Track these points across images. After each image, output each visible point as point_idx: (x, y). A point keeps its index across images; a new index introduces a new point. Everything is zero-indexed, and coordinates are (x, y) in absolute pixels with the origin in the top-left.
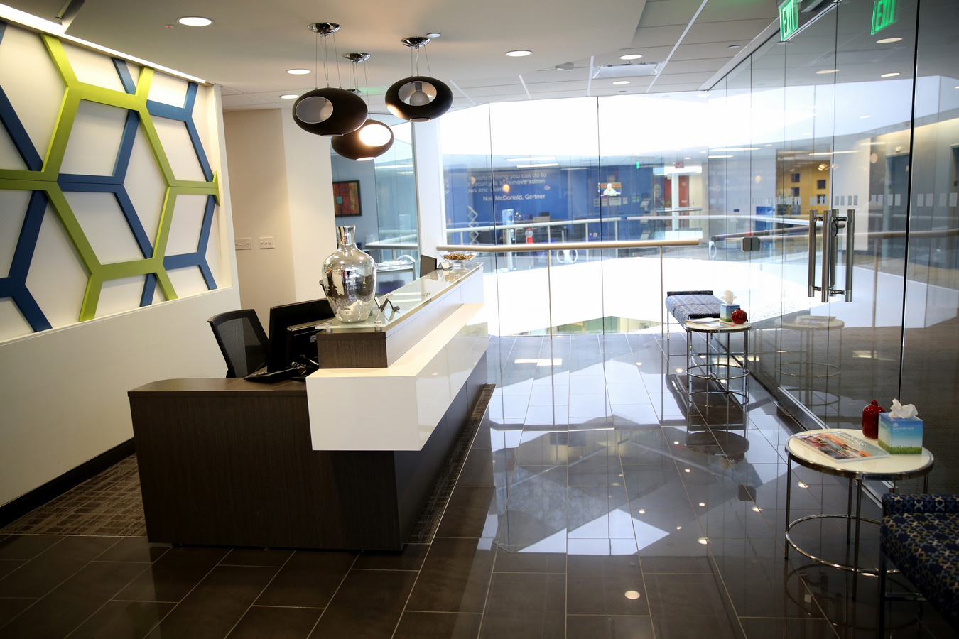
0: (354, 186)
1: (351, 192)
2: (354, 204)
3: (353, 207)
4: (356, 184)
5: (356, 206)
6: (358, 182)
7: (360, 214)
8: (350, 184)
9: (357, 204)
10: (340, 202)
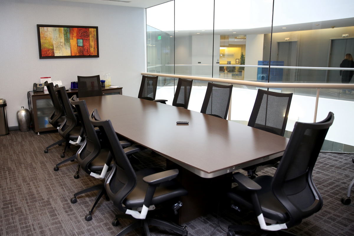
0: (94, 32)
1: (90, 36)
2: (93, 47)
3: (92, 50)
4: (95, 29)
5: (94, 48)
6: (97, 28)
7: (97, 56)
8: (90, 29)
9: (96, 47)
10: (81, 45)
